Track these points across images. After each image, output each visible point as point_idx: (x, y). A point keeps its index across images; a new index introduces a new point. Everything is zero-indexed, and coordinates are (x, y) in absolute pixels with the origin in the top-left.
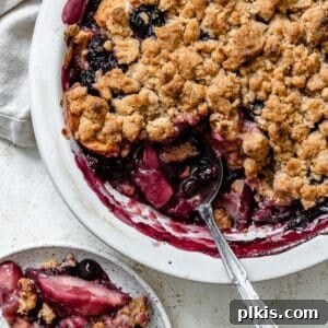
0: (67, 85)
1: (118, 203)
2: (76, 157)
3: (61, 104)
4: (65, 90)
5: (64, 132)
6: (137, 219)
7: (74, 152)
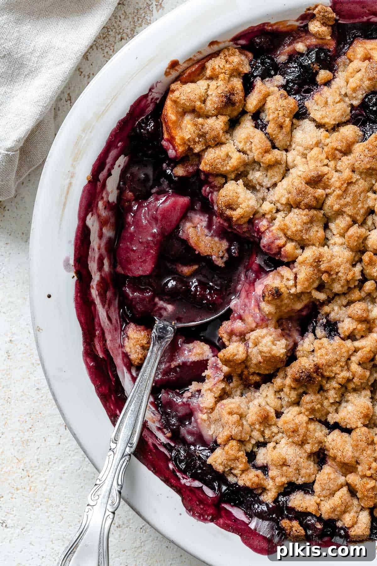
0: (243, 42)
1: (104, 185)
2: (145, 97)
3: (212, 43)
4: (235, 40)
5: (174, 64)
6: (92, 222)
7: (150, 90)
